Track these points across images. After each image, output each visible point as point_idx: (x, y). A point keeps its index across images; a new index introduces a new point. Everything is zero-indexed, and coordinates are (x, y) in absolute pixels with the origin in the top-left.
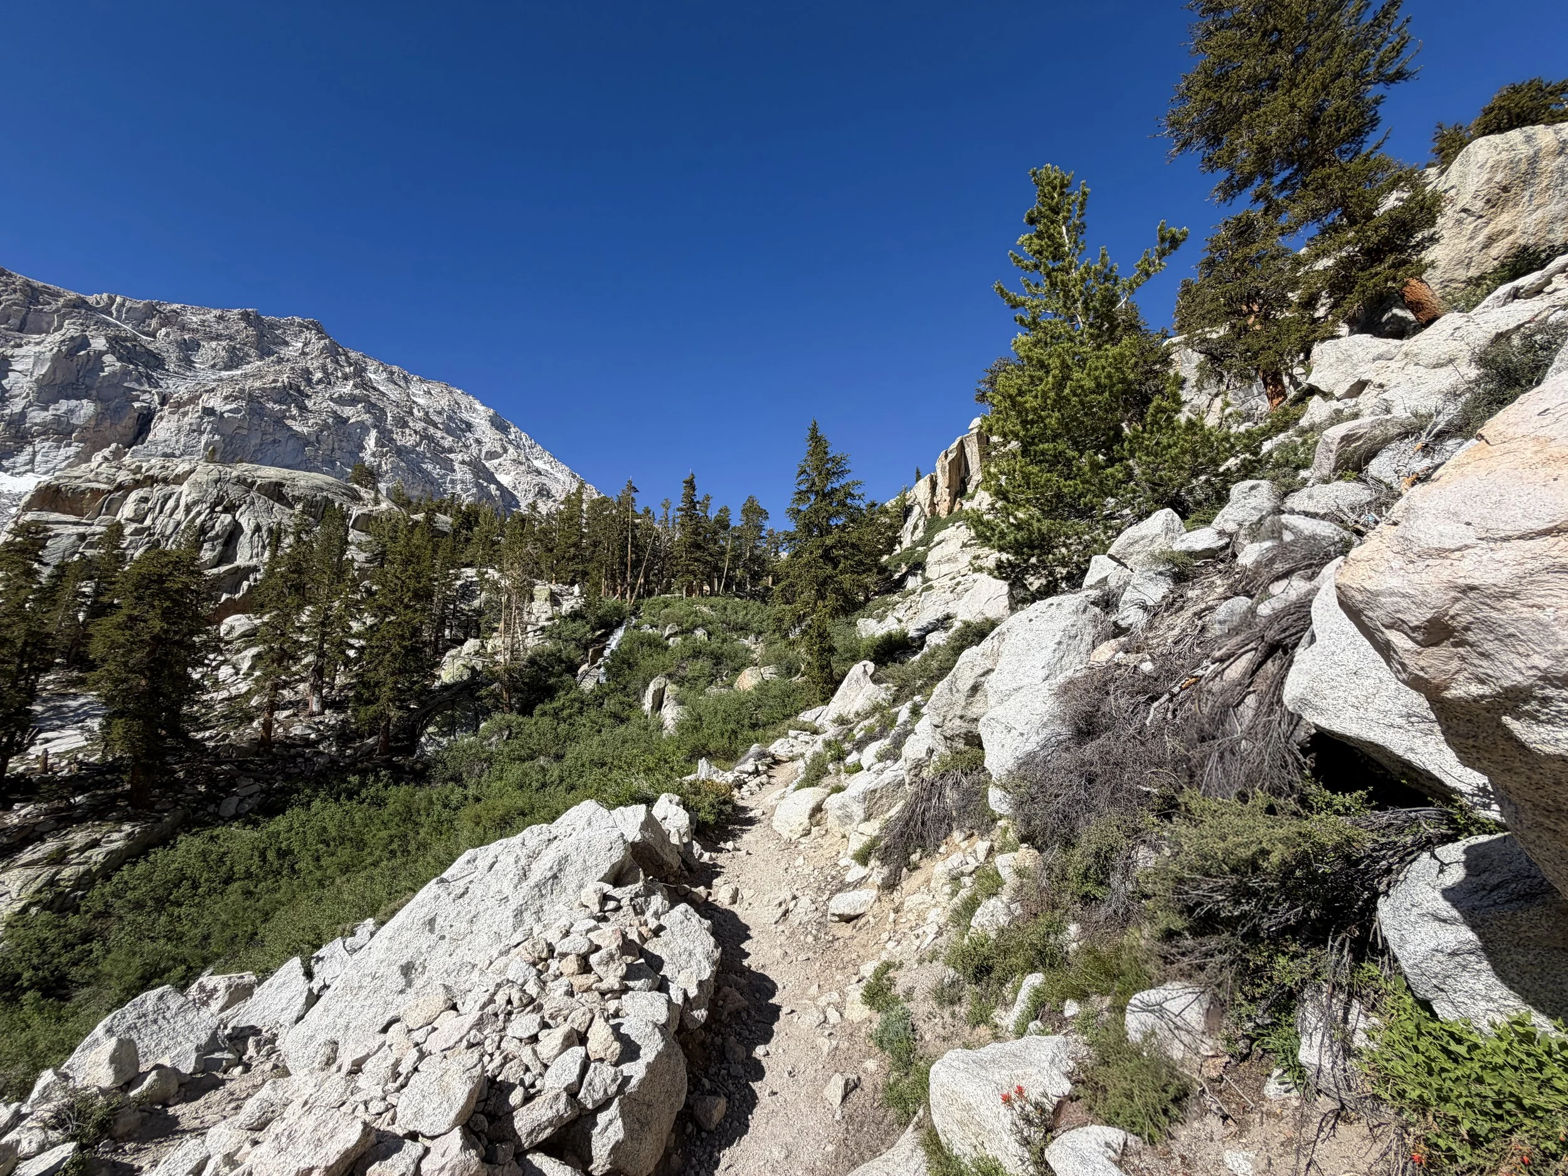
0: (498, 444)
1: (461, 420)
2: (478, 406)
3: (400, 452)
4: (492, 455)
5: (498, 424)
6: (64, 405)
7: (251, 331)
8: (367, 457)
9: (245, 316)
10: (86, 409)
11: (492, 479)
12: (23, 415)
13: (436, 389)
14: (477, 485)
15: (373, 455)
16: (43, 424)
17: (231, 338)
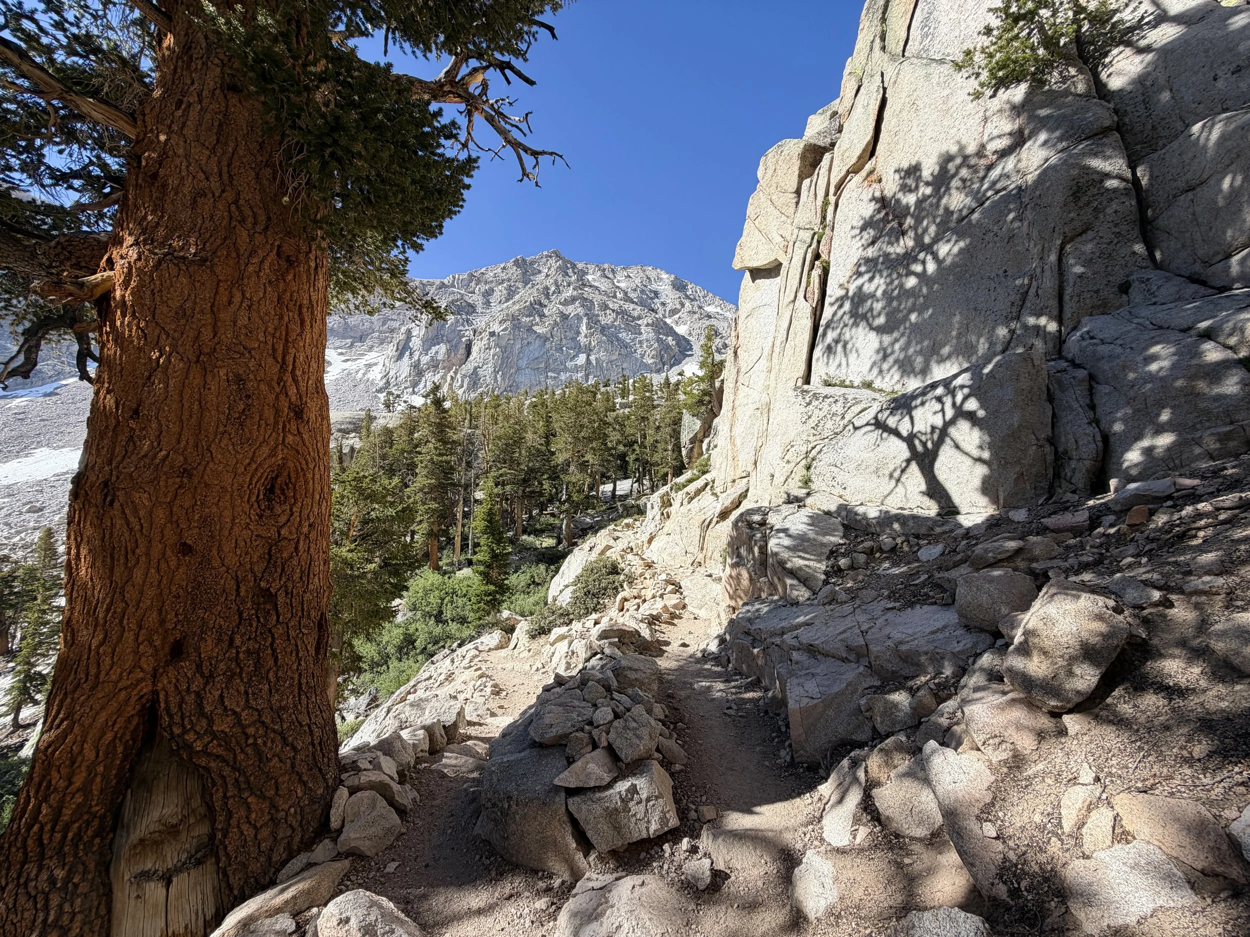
0: (677, 302)
1: (651, 291)
2: (664, 276)
3: (603, 330)
4: (674, 312)
5: (679, 286)
6: (434, 349)
7: (519, 271)
8: (582, 339)
9: (516, 263)
10: (442, 348)
11: (671, 332)
12: (419, 360)
13: (633, 271)
14: (659, 340)
15: (586, 336)
16: (427, 364)
17: (509, 280)
